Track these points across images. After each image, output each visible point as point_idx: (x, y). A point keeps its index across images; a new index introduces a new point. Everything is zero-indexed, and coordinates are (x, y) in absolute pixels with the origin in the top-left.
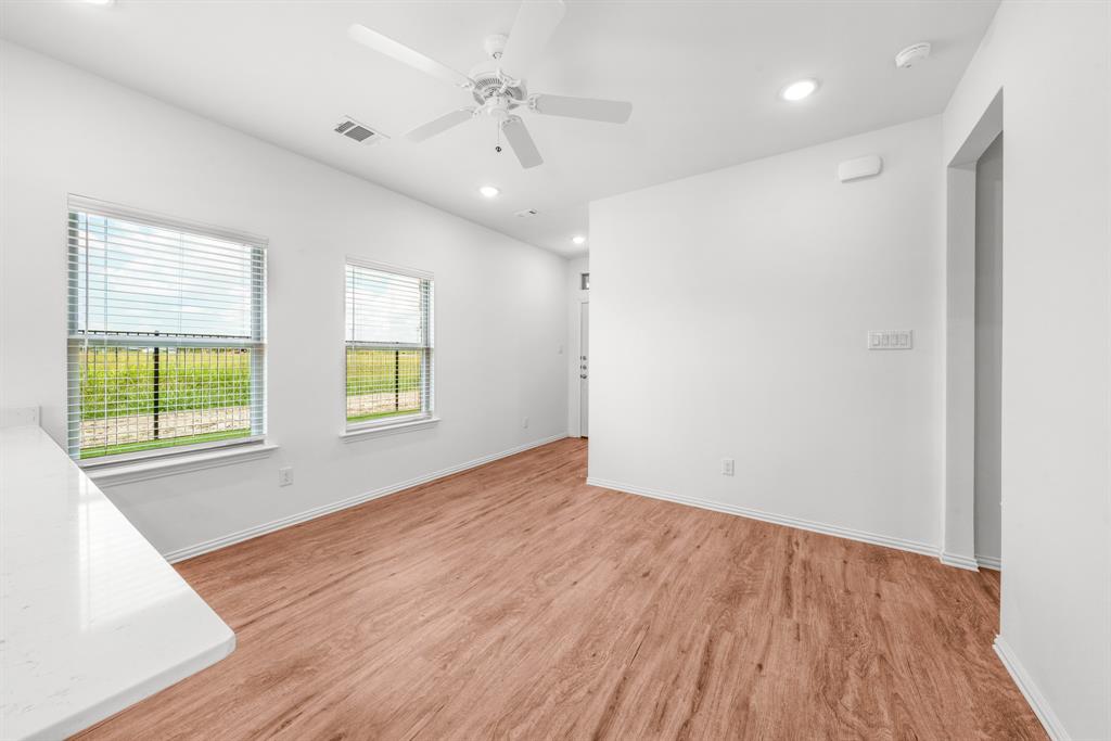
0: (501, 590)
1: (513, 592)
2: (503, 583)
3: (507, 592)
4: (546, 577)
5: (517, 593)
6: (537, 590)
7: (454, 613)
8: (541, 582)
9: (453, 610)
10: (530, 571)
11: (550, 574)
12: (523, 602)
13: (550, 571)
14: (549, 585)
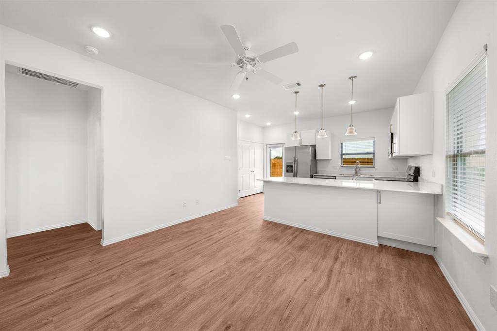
0: (246, 270)
1: (241, 268)
2: (246, 273)
3: (244, 269)
4: (224, 276)
5: (239, 268)
6: (230, 269)
7: (263, 261)
8: (227, 273)
9: (264, 262)
10: (232, 280)
11: (222, 277)
12: (237, 264)
13: (222, 279)
14: (224, 271)
